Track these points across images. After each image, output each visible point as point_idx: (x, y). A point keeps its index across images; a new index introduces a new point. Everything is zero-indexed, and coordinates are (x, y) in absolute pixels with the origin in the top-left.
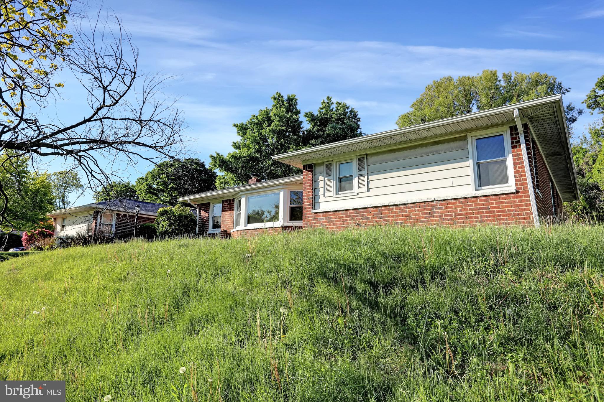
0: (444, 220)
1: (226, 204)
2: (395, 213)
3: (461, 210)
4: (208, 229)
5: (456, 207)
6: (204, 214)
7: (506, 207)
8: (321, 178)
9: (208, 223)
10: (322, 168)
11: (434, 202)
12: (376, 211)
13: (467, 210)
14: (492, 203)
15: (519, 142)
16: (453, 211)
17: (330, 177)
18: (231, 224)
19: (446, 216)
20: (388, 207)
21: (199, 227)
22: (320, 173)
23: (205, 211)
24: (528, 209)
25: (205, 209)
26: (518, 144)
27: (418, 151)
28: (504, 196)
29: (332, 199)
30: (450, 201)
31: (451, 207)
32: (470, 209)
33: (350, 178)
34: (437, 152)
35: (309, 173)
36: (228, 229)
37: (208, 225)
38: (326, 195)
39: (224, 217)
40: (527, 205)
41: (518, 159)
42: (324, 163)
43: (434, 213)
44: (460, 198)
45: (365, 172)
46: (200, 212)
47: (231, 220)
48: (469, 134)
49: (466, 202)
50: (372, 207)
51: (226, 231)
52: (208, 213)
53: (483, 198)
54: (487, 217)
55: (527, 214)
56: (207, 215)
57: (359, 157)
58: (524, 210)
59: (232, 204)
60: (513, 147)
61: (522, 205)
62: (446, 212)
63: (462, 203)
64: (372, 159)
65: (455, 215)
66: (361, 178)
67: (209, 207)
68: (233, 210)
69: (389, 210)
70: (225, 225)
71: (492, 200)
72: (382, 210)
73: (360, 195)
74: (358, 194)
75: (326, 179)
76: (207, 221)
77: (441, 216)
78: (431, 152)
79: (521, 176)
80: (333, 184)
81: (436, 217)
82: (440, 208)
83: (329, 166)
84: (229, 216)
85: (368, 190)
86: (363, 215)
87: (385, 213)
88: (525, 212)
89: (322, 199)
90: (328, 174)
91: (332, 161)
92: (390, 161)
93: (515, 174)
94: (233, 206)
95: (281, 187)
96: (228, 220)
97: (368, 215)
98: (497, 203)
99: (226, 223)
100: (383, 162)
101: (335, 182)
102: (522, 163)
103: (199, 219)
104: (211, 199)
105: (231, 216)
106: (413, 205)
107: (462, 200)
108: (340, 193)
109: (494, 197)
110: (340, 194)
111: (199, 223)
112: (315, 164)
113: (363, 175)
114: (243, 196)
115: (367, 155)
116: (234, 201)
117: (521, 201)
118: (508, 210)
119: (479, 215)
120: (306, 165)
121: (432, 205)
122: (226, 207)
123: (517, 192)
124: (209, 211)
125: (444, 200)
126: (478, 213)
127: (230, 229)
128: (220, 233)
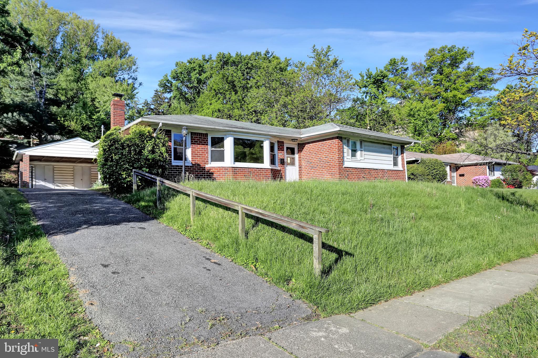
0: (388, 178)
1: (196, 137)
4: (171, 160)
5: (390, 173)
9: (171, 153)
10: (345, 141)
18: (205, 159)
22: (345, 144)
28: (400, 171)
29: (350, 160)
36: (202, 163)
39: (196, 150)
41: (403, 158)
42: (346, 138)
43: (385, 175)
45: (363, 149)
48: (393, 144)
51: (200, 165)
52: (170, 142)
57: (360, 141)
59: (205, 138)
62: (388, 175)
68: (207, 145)
70: (197, 159)
74: (360, 160)
75: (347, 148)
76: (170, 150)
83: (348, 141)
84: (201, 151)
85: (364, 159)
91: (350, 138)
93: (402, 163)
94: (207, 141)
96: (201, 155)
97: (366, 172)
99: (199, 157)
100: (369, 146)
101: (351, 151)
105: (205, 151)
110: (352, 158)
114: (230, 135)
116: (207, 136)
126: (395, 177)
127: (206, 163)
128: (191, 167)
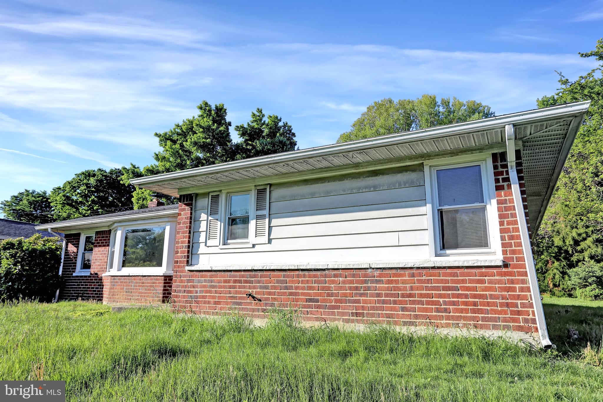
0: (384, 302)
1: (99, 237)
2: (308, 282)
3: (412, 288)
4: (75, 269)
5: (404, 282)
6: (72, 248)
7: (486, 289)
8: (204, 216)
9: (76, 260)
10: (206, 202)
11: (370, 270)
12: (279, 276)
13: (422, 288)
14: (464, 281)
15: (507, 180)
16: (399, 289)
17: (216, 216)
18: (103, 265)
19: (387, 295)
20: (297, 273)
21: (63, 266)
22: (203, 209)
23: (73, 244)
24: (525, 298)
25: (73, 242)
26: (505, 184)
27: (348, 184)
28: (484, 270)
29: (217, 250)
30: (394, 271)
31: (397, 282)
32: (427, 288)
33: (245, 220)
34: (375, 188)
35: (187, 207)
36: (100, 271)
37: (76, 263)
38: (209, 243)
39: (96, 254)
40: (522, 290)
41: (506, 209)
42: (209, 193)
43: (368, 289)
44: (411, 268)
45: (266, 212)
46: (67, 245)
47: (104, 259)
48: (426, 162)
49: (420, 275)
50: (273, 270)
51: (96, 274)
52: (77, 247)
53: (448, 271)
54: (454, 303)
55: (523, 305)
56: (74, 249)
57: (259, 188)
58: (518, 297)
59: (107, 237)
60: (499, 188)
61: (514, 290)
62: (388, 289)
63: (413, 275)
64: (277, 193)
65: (403, 296)
66: (260, 222)
67: (79, 239)
68: (108, 245)
69: (298, 276)
70: (96, 265)
71: (463, 275)
72: (288, 276)
73: (257, 248)
74: (254, 246)
75: (210, 218)
76: (75, 258)
77: (379, 295)
78: (366, 188)
79: (511, 238)
80: (219, 227)
81: (372, 295)
82: (378, 282)
83: (215, 199)
84: (102, 254)
85: (270, 241)
86: (259, 282)
87: (293, 282)
88: (519, 302)
89: (202, 249)
90: (213, 211)
91: (220, 191)
92: (303, 197)
93: (501, 233)
94: (109, 240)
95: (167, 219)
96: (101, 259)
97: (267, 282)
98: (471, 281)
99: (98, 263)
100: (293, 198)
101: (222, 224)
102: (514, 215)
103: (65, 255)
104: (82, 229)
105: (105, 254)
106: (336, 272)
107: (414, 271)
108: (229, 241)
109: (466, 270)
110: (229, 244)
111: (64, 261)
112: (197, 195)
113: (262, 217)
114: (119, 228)
115: (271, 185)
116: (110, 234)
117: (512, 282)
118: (491, 295)
119: (441, 300)
120: (184, 196)
121: (365, 276)
122: (100, 240)
123: (506, 266)
124: (78, 244)
125: (384, 269)
126: (440, 296)
127: (103, 271)
128: (89, 277)
